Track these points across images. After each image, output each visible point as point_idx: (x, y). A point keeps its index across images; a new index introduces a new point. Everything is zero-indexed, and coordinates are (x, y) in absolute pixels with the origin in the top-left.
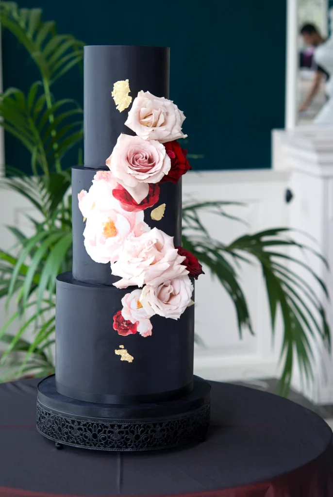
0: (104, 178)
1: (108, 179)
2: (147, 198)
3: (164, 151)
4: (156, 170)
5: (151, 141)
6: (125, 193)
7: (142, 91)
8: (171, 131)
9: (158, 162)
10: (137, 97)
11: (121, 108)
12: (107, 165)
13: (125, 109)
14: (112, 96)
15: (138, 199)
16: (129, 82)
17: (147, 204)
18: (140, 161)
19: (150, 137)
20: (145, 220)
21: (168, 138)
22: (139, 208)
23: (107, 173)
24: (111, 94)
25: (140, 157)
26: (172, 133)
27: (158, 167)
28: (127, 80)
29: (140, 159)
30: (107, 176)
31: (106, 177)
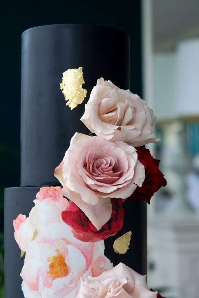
0: (50, 196)
1: (56, 197)
2: (109, 223)
3: (136, 156)
4: (126, 180)
5: (117, 142)
6: (79, 216)
7: (102, 78)
8: (142, 132)
9: (128, 171)
10: (96, 85)
11: (72, 105)
12: (56, 176)
13: (78, 105)
14: (61, 89)
15: (97, 223)
16: (83, 71)
17: (107, 231)
18: (102, 169)
19: (115, 137)
20: (106, 254)
21: (138, 140)
22: (98, 237)
23: (55, 190)
24: (60, 87)
25: (103, 163)
26: (143, 134)
27: (128, 176)
28: (81, 68)
29: (103, 166)
30: (54, 194)
31: (52, 194)
